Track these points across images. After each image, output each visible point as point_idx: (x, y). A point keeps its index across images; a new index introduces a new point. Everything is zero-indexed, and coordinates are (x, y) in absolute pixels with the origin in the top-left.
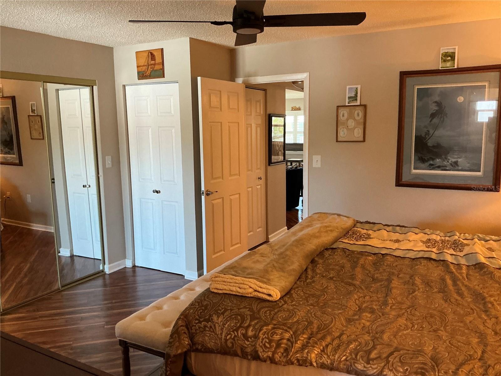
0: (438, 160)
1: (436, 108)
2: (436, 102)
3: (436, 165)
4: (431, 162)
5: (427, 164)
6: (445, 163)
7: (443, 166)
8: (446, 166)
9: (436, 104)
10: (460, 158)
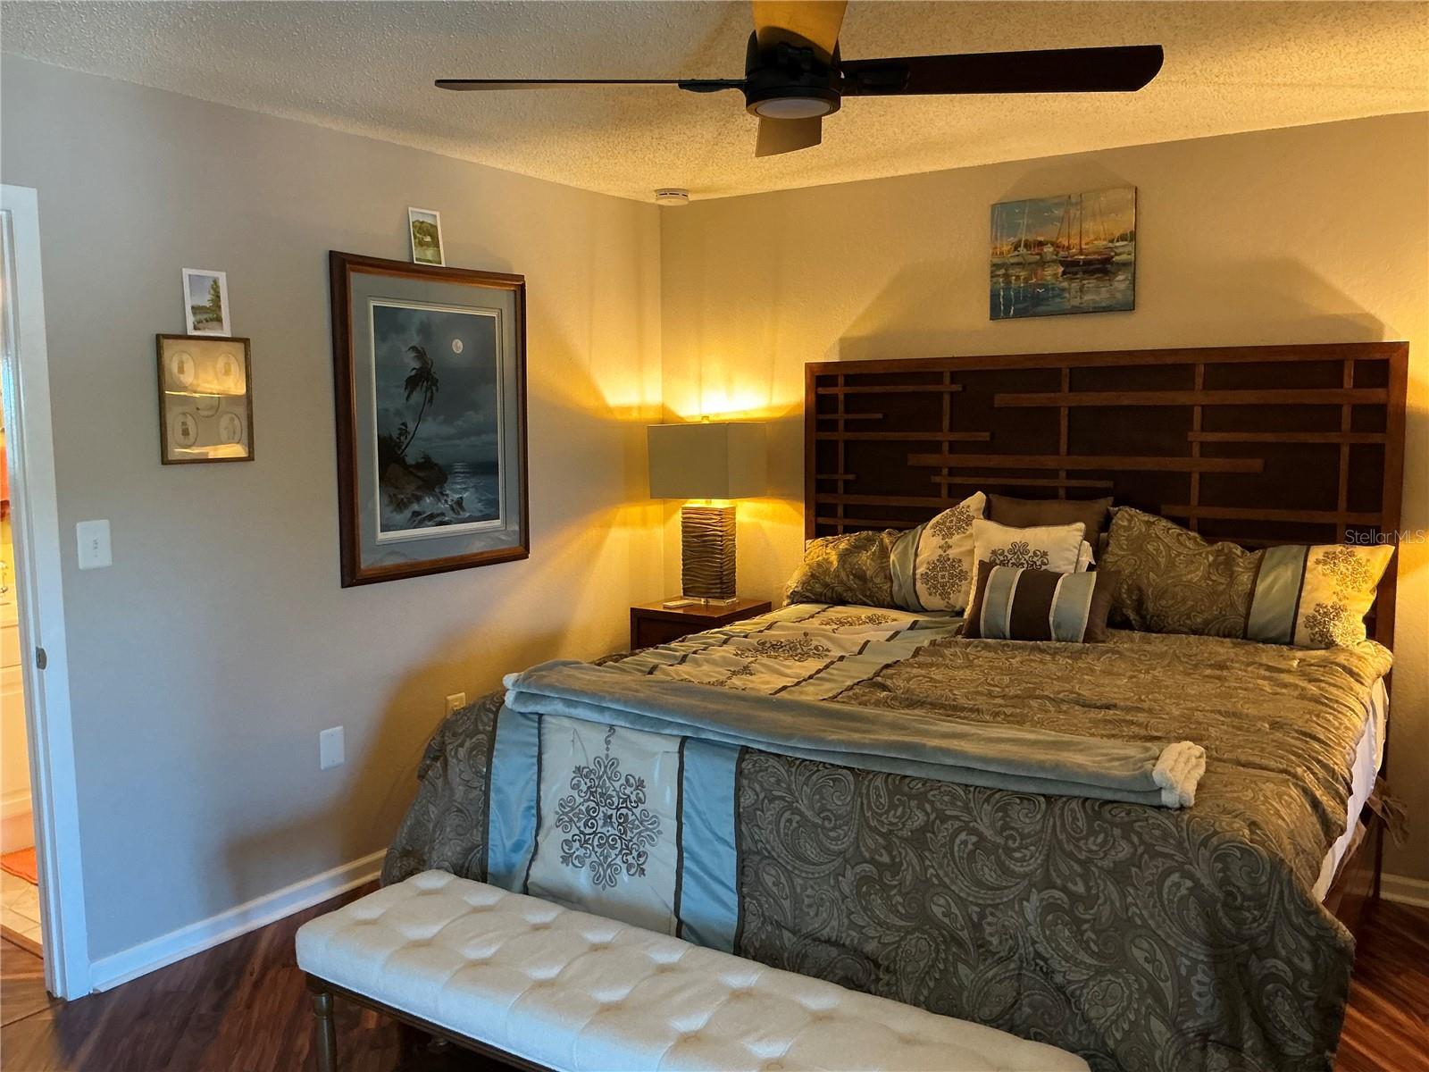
0: (428, 501)
1: (416, 365)
2: (414, 348)
3: (424, 513)
4: (416, 507)
5: (408, 513)
6: (442, 506)
7: (438, 515)
8: (443, 514)
9: (414, 354)
10: (465, 489)
